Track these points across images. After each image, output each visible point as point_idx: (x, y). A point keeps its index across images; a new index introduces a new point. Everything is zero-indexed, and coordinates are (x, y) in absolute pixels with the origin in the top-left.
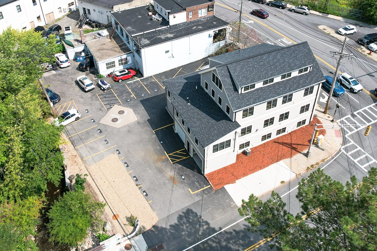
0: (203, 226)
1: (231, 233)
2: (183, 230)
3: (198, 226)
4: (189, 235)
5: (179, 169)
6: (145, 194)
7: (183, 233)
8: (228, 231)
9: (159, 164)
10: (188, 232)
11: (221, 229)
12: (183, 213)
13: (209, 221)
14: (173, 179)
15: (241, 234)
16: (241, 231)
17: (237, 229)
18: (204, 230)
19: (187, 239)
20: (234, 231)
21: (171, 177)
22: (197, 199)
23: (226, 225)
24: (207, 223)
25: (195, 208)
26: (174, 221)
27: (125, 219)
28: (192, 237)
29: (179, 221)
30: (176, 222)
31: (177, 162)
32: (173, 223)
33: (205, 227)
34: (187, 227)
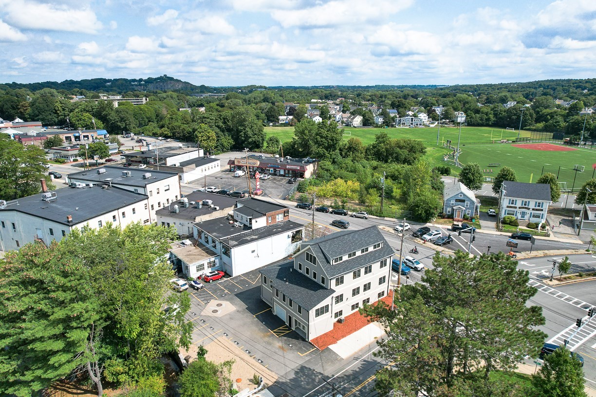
0: (318, 376)
1: (343, 377)
2: (302, 381)
3: (313, 377)
4: (308, 384)
5: (285, 340)
6: (260, 361)
7: (303, 383)
8: (340, 376)
9: (267, 339)
10: (306, 382)
12: (298, 369)
13: (322, 372)
14: (282, 348)
15: (351, 377)
16: (351, 375)
17: (347, 374)
18: (319, 379)
19: (307, 387)
20: (345, 375)
21: (280, 347)
22: (307, 358)
23: (337, 373)
24: (321, 374)
25: (308, 365)
26: (293, 376)
27: (248, 381)
28: (311, 385)
29: (296, 376)
30: (294, 376)
31: (282, 336)
32: (292, 378)
33: (320, 377)
34: (304, 378)
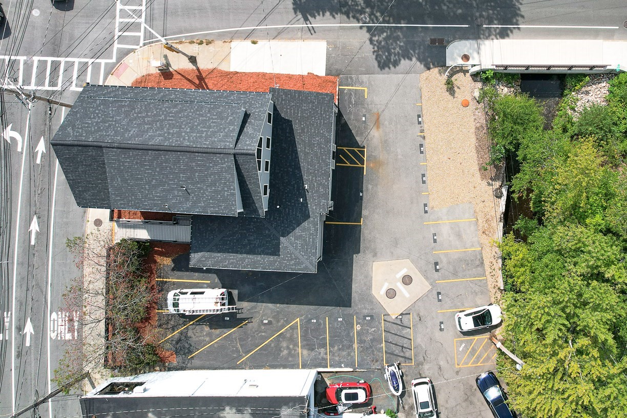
0: (377, 41)
1: (354, 17)
2: (400, 47)
3: (383, 43)
4: (397, 38)
5: (362, 134)
6: (420, 119)
7: (402, 44)
8: (355, 20)
9: (382, 156)
10: (396, 43)
11: (361, 28)
12: (389, 68)
13: (368, 42)
14: (377, 123)
15: (344, 10)
17: (345, 17)
18: (379, 36)
19: (401, 37)
20: (348, 17)
21: (378, 127)
22: (364, 78)
23: (353, 28)
26: (404, 63)
27: (456, 95)
29: (400, 60)
31: (359, 147)
32: (407, 61)
